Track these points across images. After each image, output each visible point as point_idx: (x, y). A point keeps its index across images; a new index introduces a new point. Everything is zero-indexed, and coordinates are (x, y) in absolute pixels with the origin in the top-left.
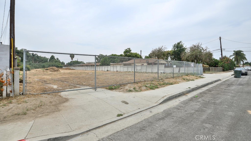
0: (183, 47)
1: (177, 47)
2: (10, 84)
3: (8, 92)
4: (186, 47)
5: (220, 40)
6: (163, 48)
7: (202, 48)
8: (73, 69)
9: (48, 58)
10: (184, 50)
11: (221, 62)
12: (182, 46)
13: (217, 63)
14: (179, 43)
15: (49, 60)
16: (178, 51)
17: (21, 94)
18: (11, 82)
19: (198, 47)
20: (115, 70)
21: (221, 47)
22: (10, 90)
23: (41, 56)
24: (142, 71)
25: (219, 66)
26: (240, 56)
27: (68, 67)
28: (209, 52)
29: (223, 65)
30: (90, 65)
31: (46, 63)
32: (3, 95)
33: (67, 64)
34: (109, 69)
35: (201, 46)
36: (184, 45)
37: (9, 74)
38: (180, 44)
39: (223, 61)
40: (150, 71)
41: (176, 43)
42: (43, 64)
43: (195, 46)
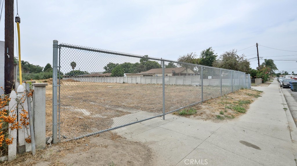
0: (213, 55)
1: (207, 55)
2: (27, 121)
3: (22, 142)
4: (216, 55)
5: (257, 47)
6: (192, 55)
7: (237, 56)
8: (77, 81)
9: (42, 68)
10: (213, 58)
11: (260, 72)
12: (212, 53)
13: (254, 74)
14: (208, 49)
15: (43, 69)
16: (207, 58)
17: (49, 144)
18: (28, 117)
19: (233, 55)
20: (134, 82)
21: (258, 55)
22: (27, 137)
23: (33, 65)
24: (171, 84)
25: (258, 77)
26: (270, 65)
27: (69, 78)
28: (246, 61)
29: (263, 76)
30: (98, 75)
31: (41, 73)
32: (9, 151)
33: (66, 74)
34: (126, 81)
35: (235, 53)
36: (214, 52)
37: (23, 99)
38: (210, 51)
39: (262, 71)
40: (182, 84)
41: (205, 50)
42: (36, 74)
43: (229, 54)
